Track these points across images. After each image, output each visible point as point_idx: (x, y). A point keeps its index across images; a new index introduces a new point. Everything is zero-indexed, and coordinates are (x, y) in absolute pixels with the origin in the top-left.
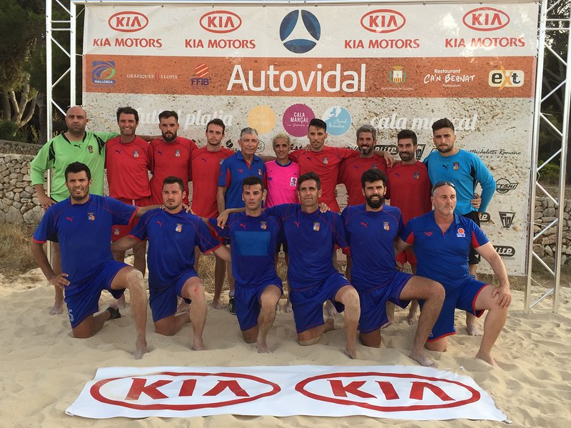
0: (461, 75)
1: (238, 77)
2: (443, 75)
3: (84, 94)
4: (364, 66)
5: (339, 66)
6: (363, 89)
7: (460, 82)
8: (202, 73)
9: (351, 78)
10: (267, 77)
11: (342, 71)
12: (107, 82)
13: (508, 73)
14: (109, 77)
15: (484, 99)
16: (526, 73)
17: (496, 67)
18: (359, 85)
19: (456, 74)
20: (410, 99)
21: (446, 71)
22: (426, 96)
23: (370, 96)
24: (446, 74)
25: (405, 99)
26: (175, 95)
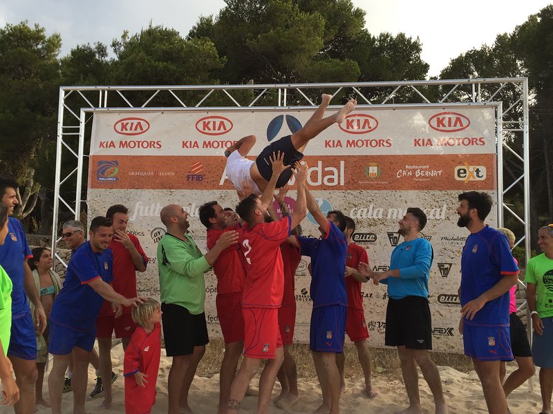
0: (430, 170)
2: (414, 170)
3: (89, 190)
4: (342, 163)
5: (320, 163)
6: (342, 183)
7: (430, 177)
8: (197, 170)
9: (332, 173)
11: (323, 167)
12: (110, 179)
13: (471, 168)
14: (113, 175)
15: (452, 191)
16: (487, 168)
17: (460, 163)
18: (339, 180)
19: (426, 170)
20: (385, 191)
21: (417, 167)
22: (399, 188)
23: (349, 189)
24: (417, 169)
25: (381, 191)
26: (172, 190)
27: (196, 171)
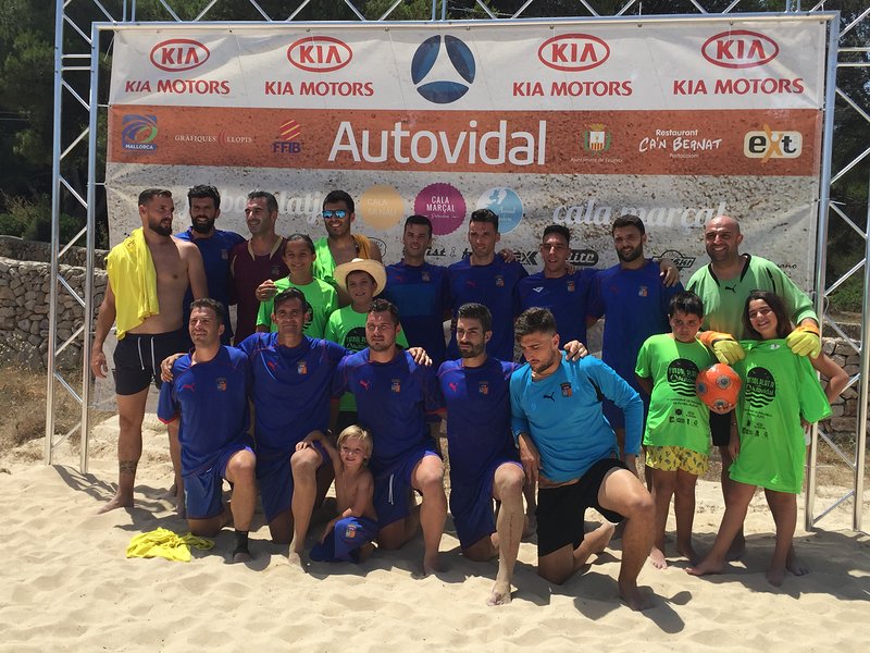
0: (699, 138)
1: (345, 140)
2: (671, 139)
3: (110, 166)
4: (543, 125)
5: (503, 124)
6: (541, 161)
7: (698, 150)
8: (290, 134)
9: (524, 142)
10: (391, 141)
11: (509, 131)
12: (145, 147)
13: (776, 136)
14: (147, 141)
15: (737, 178)
16: (805, 136)
17: (756, 126)
18: (536, 155)
19: (691, 138)
20: (616, 177)
21: (675, 133)
22: (642, 171)
23: (553, 172)
24: (676, 137)
25: (609, 177)
26: (248, 168)
27: (288, 135)
